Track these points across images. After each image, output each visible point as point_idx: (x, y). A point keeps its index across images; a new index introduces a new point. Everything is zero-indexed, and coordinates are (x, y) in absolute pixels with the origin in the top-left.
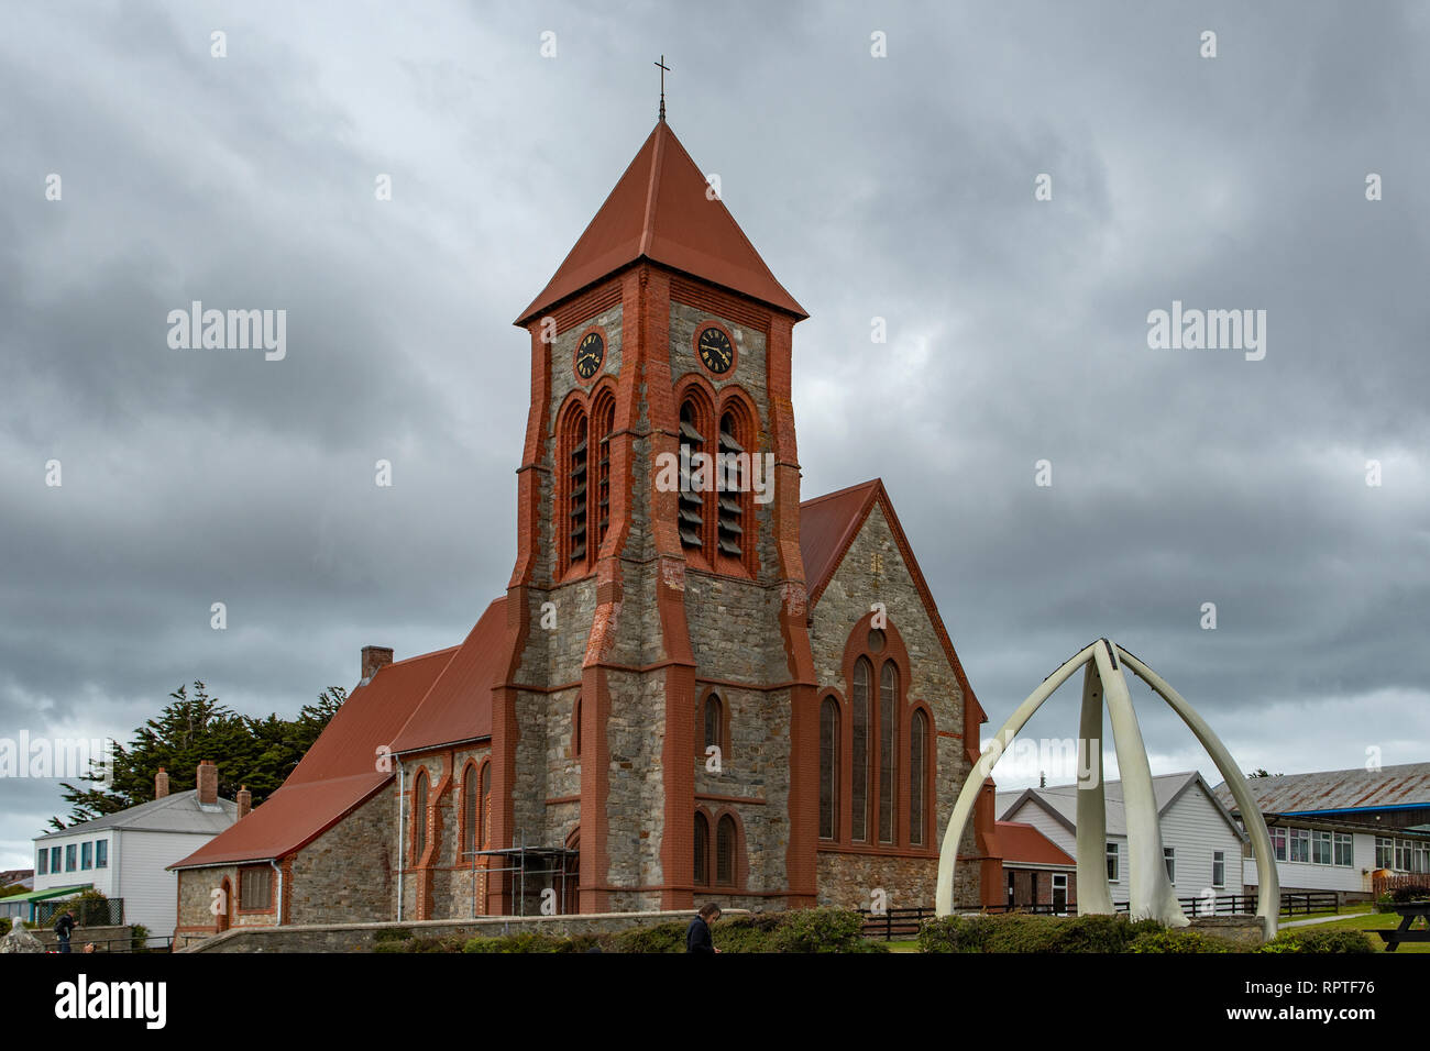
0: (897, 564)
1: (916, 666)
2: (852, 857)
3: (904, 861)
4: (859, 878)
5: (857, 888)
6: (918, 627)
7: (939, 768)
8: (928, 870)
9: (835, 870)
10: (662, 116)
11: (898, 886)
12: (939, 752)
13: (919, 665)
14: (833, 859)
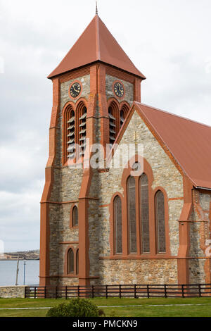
0: (146, 131)
1: (156, 172)
2: (128, 261)
3: (153, 261)
4: (131, 270)
5: (130, 274)
6: (157, 154)
7: (170, 215)
8: (166, 265)
9: (120, 267)
10: (97, 13)
11: (150, 272)
12: (170, 208)
13: (158, 171)
14: (119, 262)
